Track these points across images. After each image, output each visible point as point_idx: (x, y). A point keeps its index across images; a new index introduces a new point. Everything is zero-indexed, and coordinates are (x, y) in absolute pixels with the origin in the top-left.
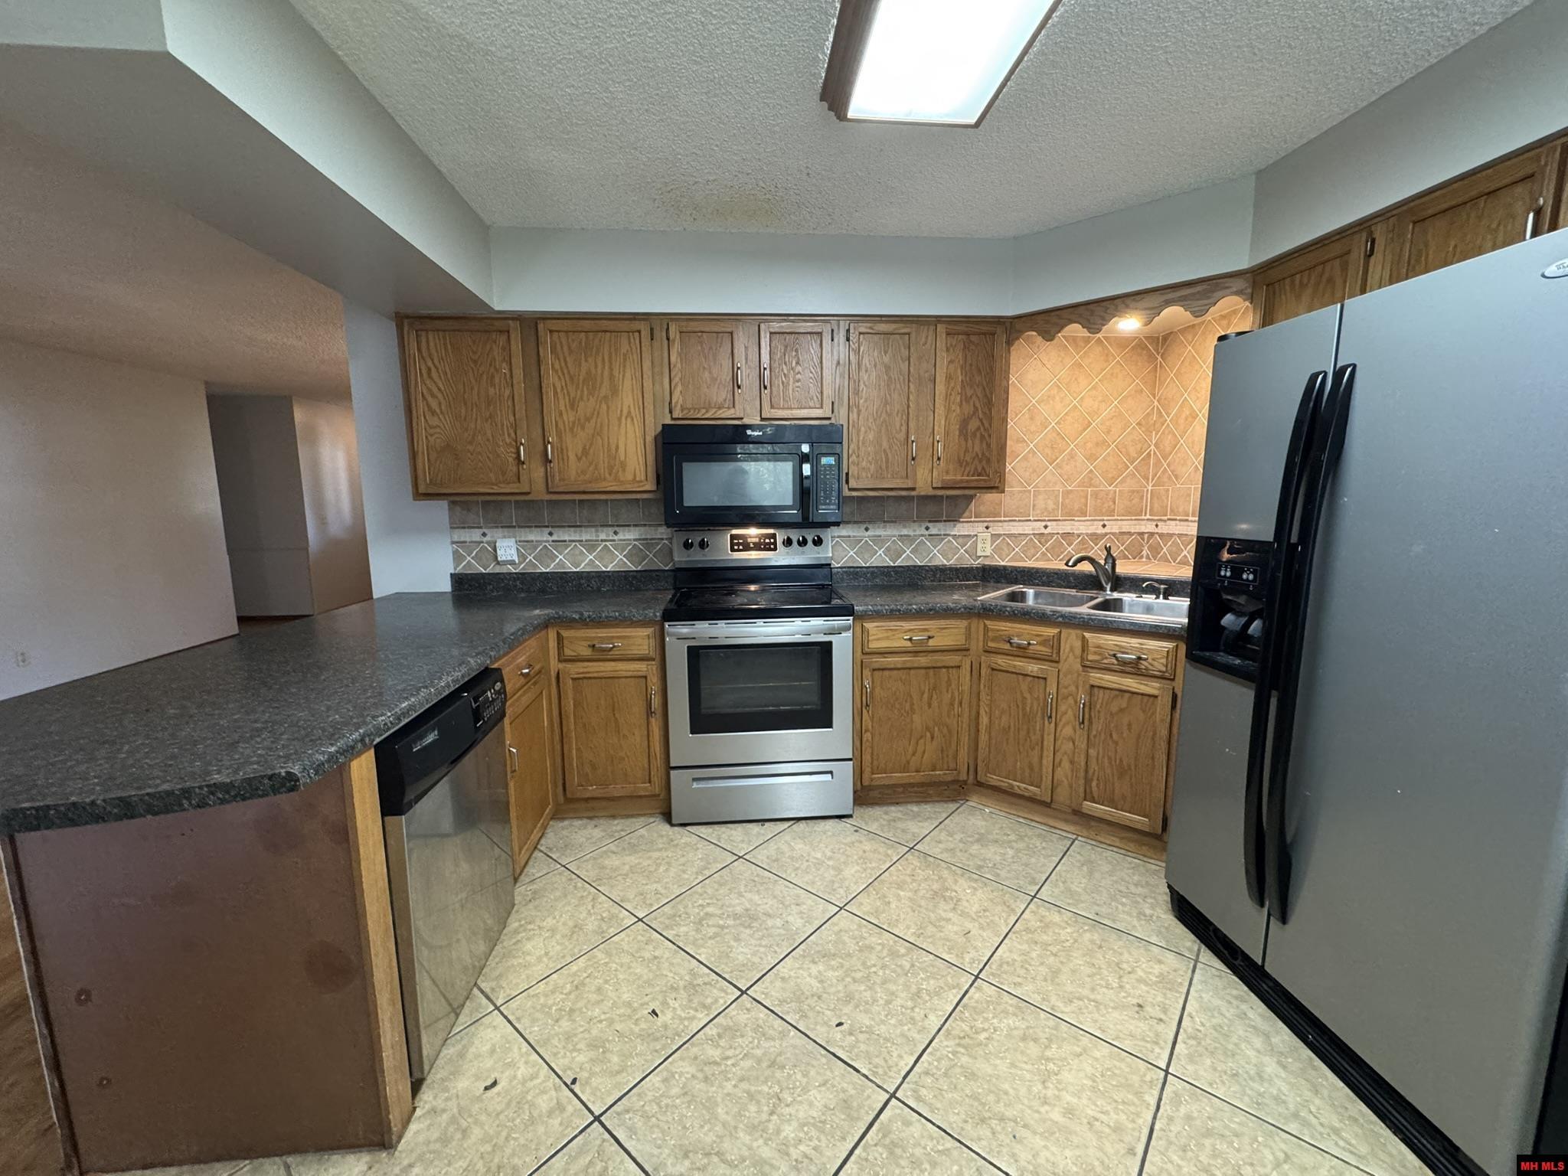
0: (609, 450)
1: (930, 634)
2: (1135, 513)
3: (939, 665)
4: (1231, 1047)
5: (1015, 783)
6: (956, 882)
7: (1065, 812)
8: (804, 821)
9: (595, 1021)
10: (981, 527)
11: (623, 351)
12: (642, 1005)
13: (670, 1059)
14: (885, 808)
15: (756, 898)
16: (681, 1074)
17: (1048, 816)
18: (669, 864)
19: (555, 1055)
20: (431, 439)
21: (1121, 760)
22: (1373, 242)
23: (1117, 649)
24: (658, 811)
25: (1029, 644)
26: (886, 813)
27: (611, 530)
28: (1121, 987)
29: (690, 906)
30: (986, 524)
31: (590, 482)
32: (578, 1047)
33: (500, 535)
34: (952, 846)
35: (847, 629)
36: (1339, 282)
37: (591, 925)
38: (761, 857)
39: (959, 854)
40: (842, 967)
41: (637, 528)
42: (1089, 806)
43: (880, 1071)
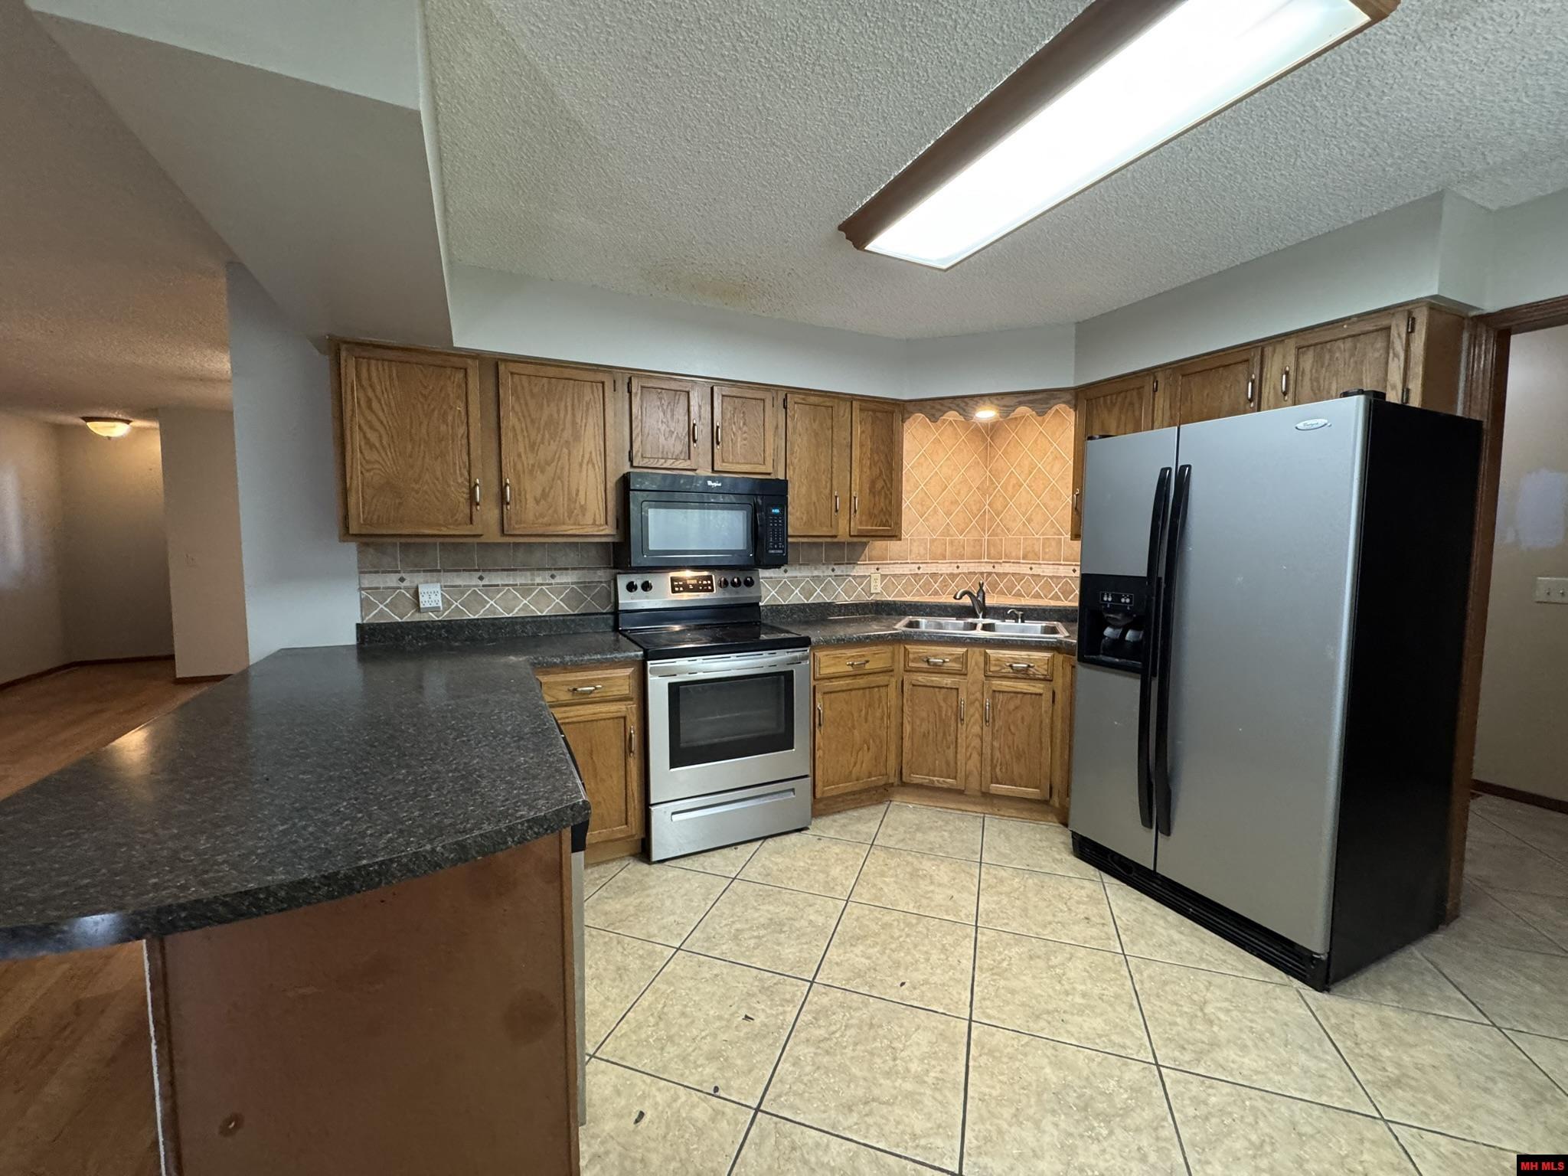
0: (569, 493)
1: (866, 659)
2: (977, 557)
3: (873, 685)
4: (1149, 929)
5: (935, 779)
6: (921, 863)
7: (974, 796)
8: (770, 839)
9: (699, 1038)
10: (873, 569)
11: (587, 399)
12: (732, 1015)
13: (787, 1048)
14: (831, 817)
15: (771, 908)
16: (805, 1056)
17: (960, 802)
18: (670, 897)
19: (682, 1075)
20: (367, 475)
21: (1017, 747)
22: (1157, 382)
23: (1011, 660)
24: (628, 854)
25: (944, 662)
26: (835, 821)
27: (547, 574)
28: (1070, 909)
29: (717, 927)
30: (876, 566)
31: (550, 525)
32: (699, 1063)
33: (422, 580)
34: (902, 837)
35: (806, 658)
36: (1137, 406)
37: (634, 964)
38: (751, 872)
39: (910, 842)
40: (877, 943)
41: (576, 572)
42: (996, 788)
43: (952, 1007)
